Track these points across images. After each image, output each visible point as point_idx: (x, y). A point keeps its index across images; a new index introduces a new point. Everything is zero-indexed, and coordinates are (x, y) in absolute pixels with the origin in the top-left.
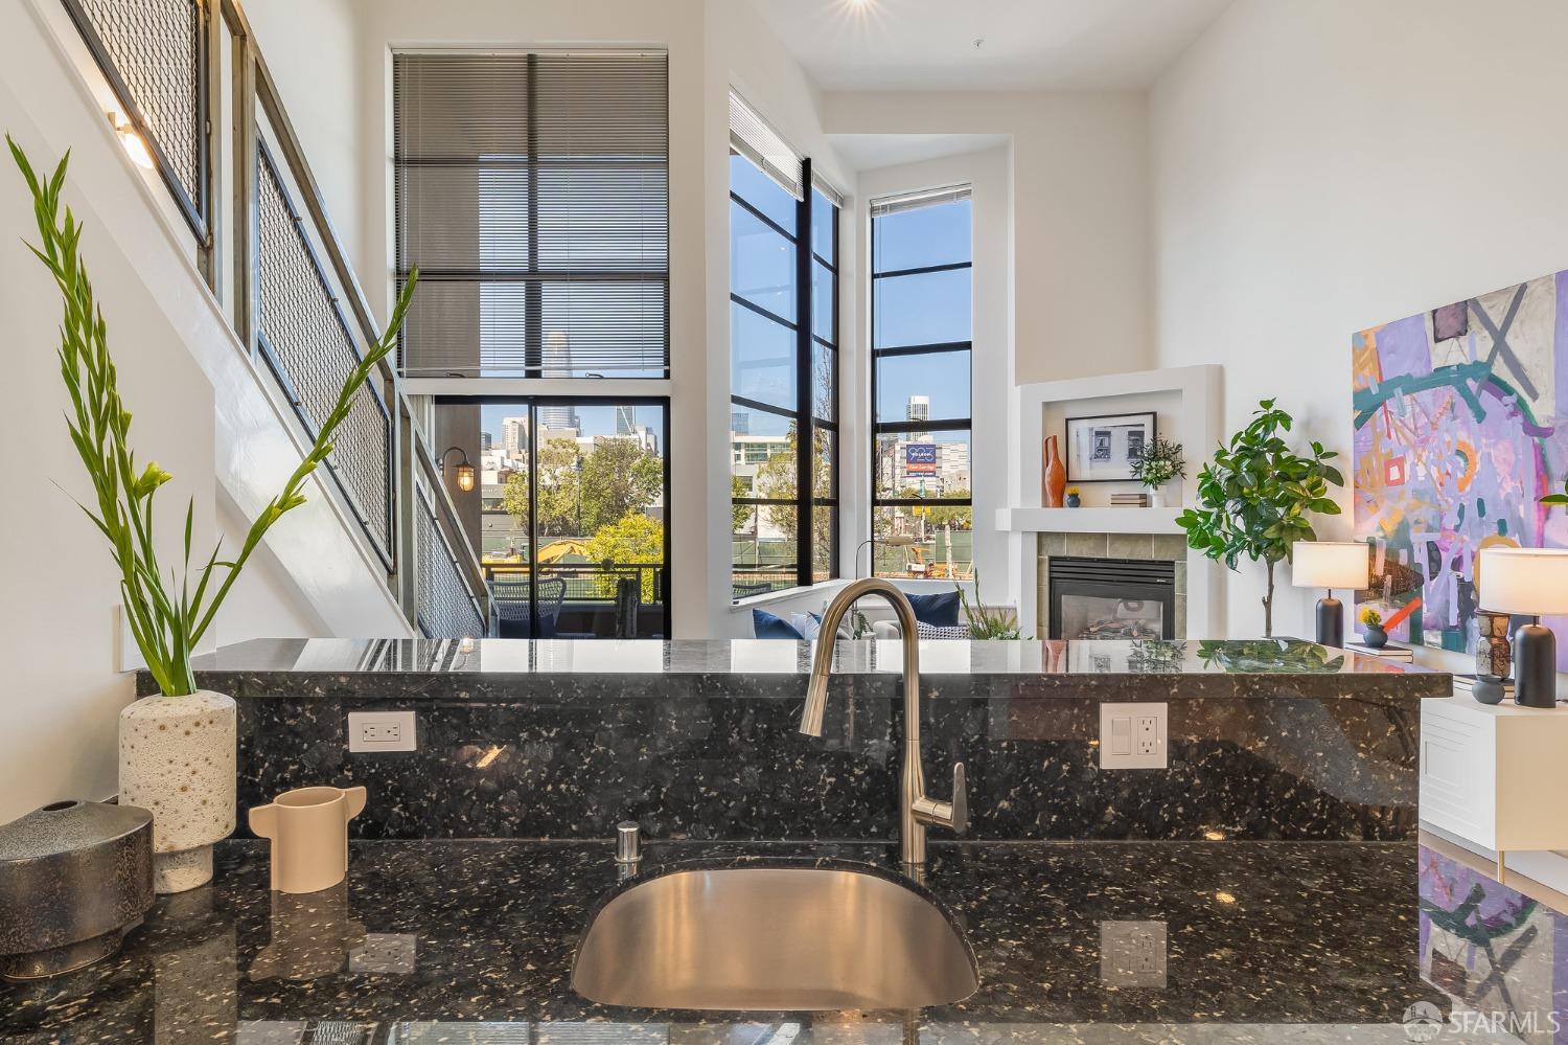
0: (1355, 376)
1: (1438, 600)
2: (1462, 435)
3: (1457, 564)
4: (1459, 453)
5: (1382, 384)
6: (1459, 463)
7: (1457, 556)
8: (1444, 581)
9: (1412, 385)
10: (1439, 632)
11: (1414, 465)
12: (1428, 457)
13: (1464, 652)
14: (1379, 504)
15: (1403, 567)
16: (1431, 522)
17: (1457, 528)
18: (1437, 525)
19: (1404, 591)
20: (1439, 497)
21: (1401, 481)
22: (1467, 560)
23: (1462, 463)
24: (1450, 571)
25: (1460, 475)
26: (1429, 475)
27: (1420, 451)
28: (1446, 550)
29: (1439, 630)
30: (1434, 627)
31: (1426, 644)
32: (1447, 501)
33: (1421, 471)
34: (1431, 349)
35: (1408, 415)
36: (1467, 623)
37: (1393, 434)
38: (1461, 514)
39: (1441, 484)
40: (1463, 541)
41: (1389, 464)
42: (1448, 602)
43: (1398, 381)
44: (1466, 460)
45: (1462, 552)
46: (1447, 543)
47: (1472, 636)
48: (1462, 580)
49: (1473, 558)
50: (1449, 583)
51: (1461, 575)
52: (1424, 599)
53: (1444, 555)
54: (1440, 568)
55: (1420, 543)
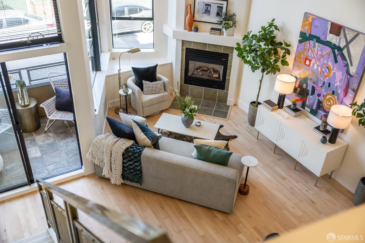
0: (302, 27)
1: (312, 101)
2: (330, 64)
3: (319, 95)
4: (327, 67)
5: (310, 35)
6: (327, 71)
7: (320, 93)
8: (314, 98)
9: (319, 40)
10: (310, 109)
11: (314, 64)
12: (318, 64)
13: (315, 116)
14: (301, 68)
15: (304, 88)
16: (315, 81)
17: (321, 87)
18: (316, 83)
19: (302, 94)
20: (319, 76)
21: (309, 66)
22: (322, 96)
23: (328, 71)
24: (317, 96)
25: (326, 74)
26: (317, 69)
27: (317, 61)
28: (317, 90)
29: (310, 108)
30: (308, 107)
31: (305, 110)
32: (321, 78)
33: (316, 67)
34: (328, 34)
35: (316, 49)
36: (318, 110)
37: (310, 51)
38: (324, 83)
39: (320, 73)
40: (322, 91)
41: (306, 59)
42: (314, 103)
43: (315, 37)
44: (329, 71)
45: (321, 93)
46: (318, 89)
47: (318, 114)
48: (319, 100)
49: (324, 96)
50: (315, 98)
51: (319, 98)
52: (308, 99)
53: (316, 91)
54: (314, 94)
55: (310, 85)
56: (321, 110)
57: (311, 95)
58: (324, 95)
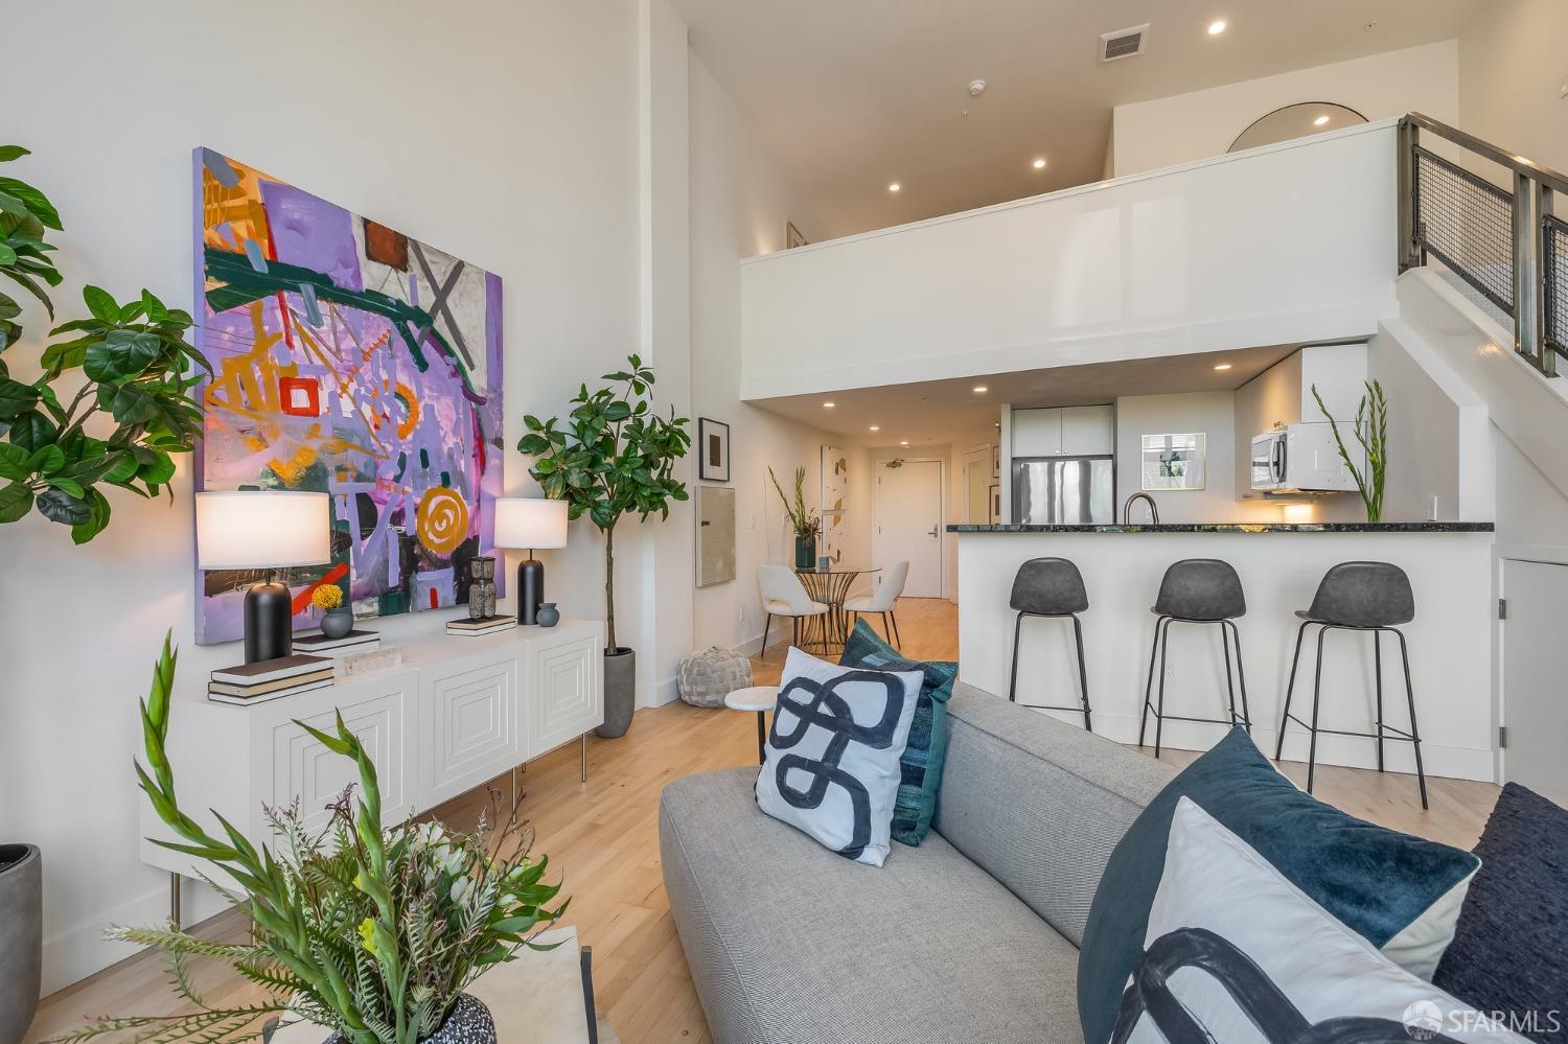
1: (374, 560)
2: (403, 378)
3: (398, 518)
4: (398, 396)
5: (273, 263)
6: (399, 408)
7: (398, 509)
8: (382, 537)
9: (326, 288)
10: (375, 599)
11: (334, 398)
12: (357, 391)
13: (408, 611)
14: (269, 440)
16: (362, 470)
17: (397, 479)
18: (369, 474)
20: (373, 440)
21: (313, 411)
22: (410, 512)
23: (403, 409)
24: (389, 526)
25: (400, 422)
26: (358, 412)
27: (345, 380)
28: (384, 502)
29: (373, 596)
30: (368, 594)
31: (355, 620)
32: (383, 448)
33: (347, 406)
34: (361, 264)
35: (325, 328)
36: (412, 579)
37: (297, 341)
38: (402, 463)
39: (376, 427)
40: (404, 492)
41: (287, 384)
42: (386, 561)
43: (306, 275)
44: (407, 407)
45: (404, 504)
46: (384, 495)
47: (416, 591)
48: (404, 534)
49: (416, 510)
50: (387, 540)
51: (403, 529)
52: (352, 563)
53: (380, 509)
54: (374, 525)
55: (345, 496)
56: (423, 570)
57: (363, 538)
58: (416, 505)
